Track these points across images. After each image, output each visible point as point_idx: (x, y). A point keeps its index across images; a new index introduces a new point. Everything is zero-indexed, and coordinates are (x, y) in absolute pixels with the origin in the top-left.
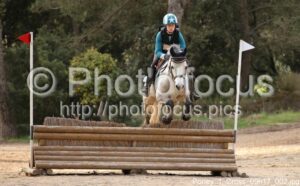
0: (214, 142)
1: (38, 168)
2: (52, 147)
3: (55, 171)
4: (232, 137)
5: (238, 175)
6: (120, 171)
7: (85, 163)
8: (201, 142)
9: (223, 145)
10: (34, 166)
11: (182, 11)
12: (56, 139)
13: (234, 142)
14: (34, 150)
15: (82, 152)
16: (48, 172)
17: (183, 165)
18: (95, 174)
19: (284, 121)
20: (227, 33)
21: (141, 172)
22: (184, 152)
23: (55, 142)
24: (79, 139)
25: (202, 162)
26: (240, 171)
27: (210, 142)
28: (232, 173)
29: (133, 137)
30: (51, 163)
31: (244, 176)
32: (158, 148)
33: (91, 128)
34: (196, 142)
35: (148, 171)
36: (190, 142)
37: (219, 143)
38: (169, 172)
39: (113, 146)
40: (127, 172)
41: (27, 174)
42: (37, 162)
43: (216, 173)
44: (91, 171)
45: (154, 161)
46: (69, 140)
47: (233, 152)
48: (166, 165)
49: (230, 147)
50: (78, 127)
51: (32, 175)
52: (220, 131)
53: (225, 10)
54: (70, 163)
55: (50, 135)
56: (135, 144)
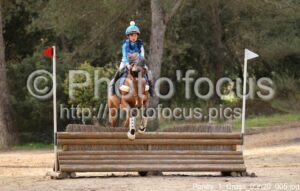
0: (223, 145)
1: (63, 171)
2: (74, 152)
3: (78, 174)
4: (240, 139)
5: (247, 175)
6: (136, 173)
7: (106, 166)
8: (212, 145)
9: (232, 146)
10: (58, 169)
11: (164, 27)
12: (79, 144)
13: (242, 144)
14: (58, 155)
15: (102, 156)
16: (72, 175)
17: (196, 166)
18: (113, 176)
19: (259, 125)
20: (202, 47)
21: (157, 173)
22: (196, 154)
23: (77, 147)
24: (99, 144)
25: (213, 163)
26: (249, 171)
27: (219, 144)
28: (242, 173)
29: (148, 141)
30: (74, 167)
31: (253, 175)
32: (171, 151)
33: (110, 133)
34: (207, 145)
35: (164, 173)
36: (201, 144)
37: (228, 145)
38: (182, 173)
39: (131, 149)
40: (143, 174)
41: (52, 178)
42: (61, 166)
43: (226, 174)
44: (110, 174)
45: (168, 163)
46: (90, 145)
47: (241, 154)
48: (180, 167)
49: (239, 148)
50: (98, 133)
51: (57, 178)
52: (229, 134)
53: (200, 27)
54: (91, 167)
55: (73, 141)
56: (150, 147)
